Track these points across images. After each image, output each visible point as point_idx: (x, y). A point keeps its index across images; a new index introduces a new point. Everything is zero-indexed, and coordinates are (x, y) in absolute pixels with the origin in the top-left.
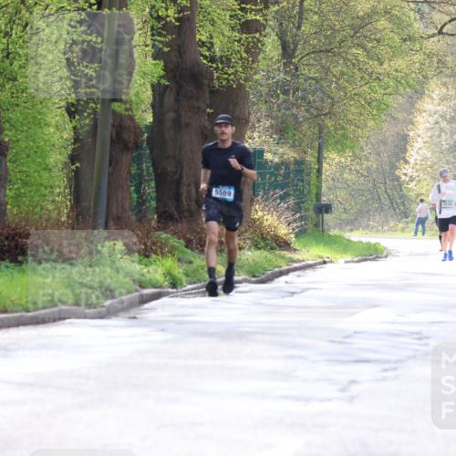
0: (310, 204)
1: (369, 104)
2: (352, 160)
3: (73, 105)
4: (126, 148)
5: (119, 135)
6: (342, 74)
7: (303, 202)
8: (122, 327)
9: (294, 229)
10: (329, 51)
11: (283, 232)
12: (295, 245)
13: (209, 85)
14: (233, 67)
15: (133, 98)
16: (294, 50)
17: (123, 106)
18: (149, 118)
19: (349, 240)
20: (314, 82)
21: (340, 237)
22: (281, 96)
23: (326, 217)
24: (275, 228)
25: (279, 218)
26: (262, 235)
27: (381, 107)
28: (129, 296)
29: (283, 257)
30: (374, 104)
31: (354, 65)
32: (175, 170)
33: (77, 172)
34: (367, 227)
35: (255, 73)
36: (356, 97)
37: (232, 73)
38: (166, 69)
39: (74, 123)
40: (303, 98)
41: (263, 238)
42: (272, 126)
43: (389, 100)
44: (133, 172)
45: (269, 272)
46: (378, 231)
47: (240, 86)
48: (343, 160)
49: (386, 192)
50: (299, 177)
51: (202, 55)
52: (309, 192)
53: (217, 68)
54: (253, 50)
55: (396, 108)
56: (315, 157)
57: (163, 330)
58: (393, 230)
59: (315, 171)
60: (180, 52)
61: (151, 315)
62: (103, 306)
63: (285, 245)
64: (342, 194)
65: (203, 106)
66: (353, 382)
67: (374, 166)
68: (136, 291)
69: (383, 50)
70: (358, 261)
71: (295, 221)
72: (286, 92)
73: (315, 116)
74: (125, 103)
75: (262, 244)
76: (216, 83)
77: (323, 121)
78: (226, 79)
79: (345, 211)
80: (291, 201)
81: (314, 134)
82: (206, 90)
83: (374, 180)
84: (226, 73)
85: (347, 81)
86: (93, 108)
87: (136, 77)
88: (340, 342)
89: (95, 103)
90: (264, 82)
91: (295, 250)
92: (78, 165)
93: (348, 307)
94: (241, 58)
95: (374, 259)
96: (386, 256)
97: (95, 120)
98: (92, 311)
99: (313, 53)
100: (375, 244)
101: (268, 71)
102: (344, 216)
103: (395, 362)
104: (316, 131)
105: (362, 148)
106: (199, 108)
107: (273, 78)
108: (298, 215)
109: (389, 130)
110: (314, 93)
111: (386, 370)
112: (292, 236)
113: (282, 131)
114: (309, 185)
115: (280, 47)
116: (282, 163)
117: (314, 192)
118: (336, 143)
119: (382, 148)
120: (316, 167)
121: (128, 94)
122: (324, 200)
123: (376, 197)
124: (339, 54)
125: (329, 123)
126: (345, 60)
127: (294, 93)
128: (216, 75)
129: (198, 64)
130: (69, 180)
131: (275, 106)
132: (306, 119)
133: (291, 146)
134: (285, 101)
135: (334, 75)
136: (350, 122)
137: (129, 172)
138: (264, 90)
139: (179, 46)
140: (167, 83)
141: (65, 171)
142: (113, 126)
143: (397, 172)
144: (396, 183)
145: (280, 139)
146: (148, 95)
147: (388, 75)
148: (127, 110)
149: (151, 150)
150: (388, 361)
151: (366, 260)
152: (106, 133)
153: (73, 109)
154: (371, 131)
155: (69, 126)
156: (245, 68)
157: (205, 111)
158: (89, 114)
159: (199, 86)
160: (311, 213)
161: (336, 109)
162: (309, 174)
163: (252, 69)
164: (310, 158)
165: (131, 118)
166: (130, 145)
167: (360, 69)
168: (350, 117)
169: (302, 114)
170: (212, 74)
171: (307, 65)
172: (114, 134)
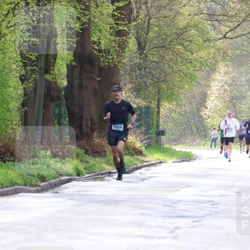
0: (153, 130)
1: (186, 76)
2: (176, 107)
3: (23, 76)
4: (52, 99)
5: (48, 92)
6: (171, 59)
7: (149, 129)
8: (50, 197)
9: (144, 144)
10: (164, 47)
11: (138, 146)
12: (145, 153)
13: (98, 65)
14: (111, 55)
15: (57, 72)
16: (145, 46)
17: (51, 77)
18: (65, 83)
19: (175, 150)
20: (155, 64)
21: (170, 148)
22: (137, 71)
23: (162, 137)
24: (134, 143)
25: (136, 138)
26: (127, 147)
27: (192, 77)
28: (54, 180)
29: (138, 159)
30: (188, 76)
31: (177, 55)
32: (79, 111)
33: (26, 112)
34: (184, 143)
35: (123, 59)
36: (178, 72)
37: (111, 59)
38: (74, 56)
39: (24, 86)
40: (150, 73)
41: (128, 149)
42: (132, 88)
43: (197, 74)
44: (56, 112)
45: (131, 168)
46: (190, 145)
47: (115, 66)
48: (171, 106)
49: (195, 124)
50: (147, 116)
51: (94, 49)
52: (153, 124)
53: (102, 56)
54: (122, 46)
55: (200, 78)
56: (156, 105)
57: (72, 199)
58: (199, 145)
59: (156, 112)
60: (82, 47)
61: (66, 191)
62: (40, 186)
63: (140, 153)
64: (171, 125)
65: (95, 76)
66: (177, 228)
67: (188, 110)
68: (58, 178)
69: (193, 47)
70: (180, 162)
71: (145, 139)
72: (140, 69)
73: (156, 83)
74: (52, 75)
75: (127, 152)
76: (102, 64)
77: (160, 85)
78: (107, 62)
79: (172, 134)
80: (143, 129)
81: (155, 92)
82: (97, 68)
83: (188, 117)
84: (108, 59)
85: (174, 63)
86: (34, 77)
87: (58, 61)
88: (170, 206)
89: (35, 75)
90: (128, 64)
91: (145, 155)
92: (26, 108)
93: (175, 187)
94: (116, 51)
95: (188, 161)
96: (195, 159)
97: (36, 84)
98: (34, 188)
99: (155, 48)
100: (189, 152)
101: (131, 58)
102: (172, 137)
103: (200, 217)
104: (157, 90)
105: (181, 100)
106: (93, 77)
107: (133, 62)
108: (147, 136)
109: (197, 90)
110: (155, 70)
111: (195, 222)
112: (143, 148)
113: (138, 90)
114: (153, 119)
115: (137, 44)
116: (138, 108)
117: (155, 123)
118: (168, 97)
119: (193, 100)
120: (157, 110)
121: (53, 70)
122: (161, 128)
123: (189, 127)
124: (169, 48)
125: (164, 86)
126: (173, 51)
127: (145, 69)
128: (102, 59)
129: (92, 54)
130: (21, 116)
131: (134, 77)
132: (151, 84)
133: (143, 99)
134: (140, 74)
135: (167, 60)
136: (175, 86)
137: (54, 113)
138: (128, 68)
139: (82, 44)
140: (75, 64)
141: (19, 112)
142: (45, 87)
143: (201, 113)
144: (200, 119)
145: (137, 95)
146: (64, 70)
147: (196, 60)
148: (53, 78)
149: (66, 101)
150: (196, 217)
151: (183, 161)
152: (41, 91)
153: (23, 78)
154: (187, 91)
155: (21, 87)
156: (118, 56)
157: (96, 79)
158: (32, 81)
159: (93, 66)
160: (154, 135)
161: (168, 78)
162: (152, 114)
163: (121, 56)
164: (154, 105)
165: (56, 83)
166: (55, 98)
167: (181, 57)
168: (176, 83)
169: (149, 81)
170: (100, 59)
171: (152, 54)
172: (46, 92)
